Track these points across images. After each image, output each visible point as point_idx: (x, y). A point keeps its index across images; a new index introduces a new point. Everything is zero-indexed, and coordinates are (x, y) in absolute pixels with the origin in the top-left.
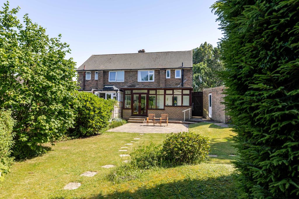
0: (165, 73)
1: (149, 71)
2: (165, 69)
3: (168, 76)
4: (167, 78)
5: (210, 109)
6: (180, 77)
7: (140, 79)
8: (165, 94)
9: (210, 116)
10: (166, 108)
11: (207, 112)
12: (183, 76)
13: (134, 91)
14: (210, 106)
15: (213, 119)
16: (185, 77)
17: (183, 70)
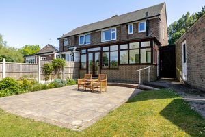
0: (127, 28)
1: (111, 29)
2: (127, 24)
3: (131, 31)
4: (129, 33)
5: (185, 66)
6: (145, 31)
7: (104, 39)
8: (119, 50)
9: (185, 78)
10: (120, 67)
11: (181, 72)
12: (147, 28)
13: (89, 50)
14: (185, 62)
15: (189, 83)
16: (151, 29)
17: (148, 22)
